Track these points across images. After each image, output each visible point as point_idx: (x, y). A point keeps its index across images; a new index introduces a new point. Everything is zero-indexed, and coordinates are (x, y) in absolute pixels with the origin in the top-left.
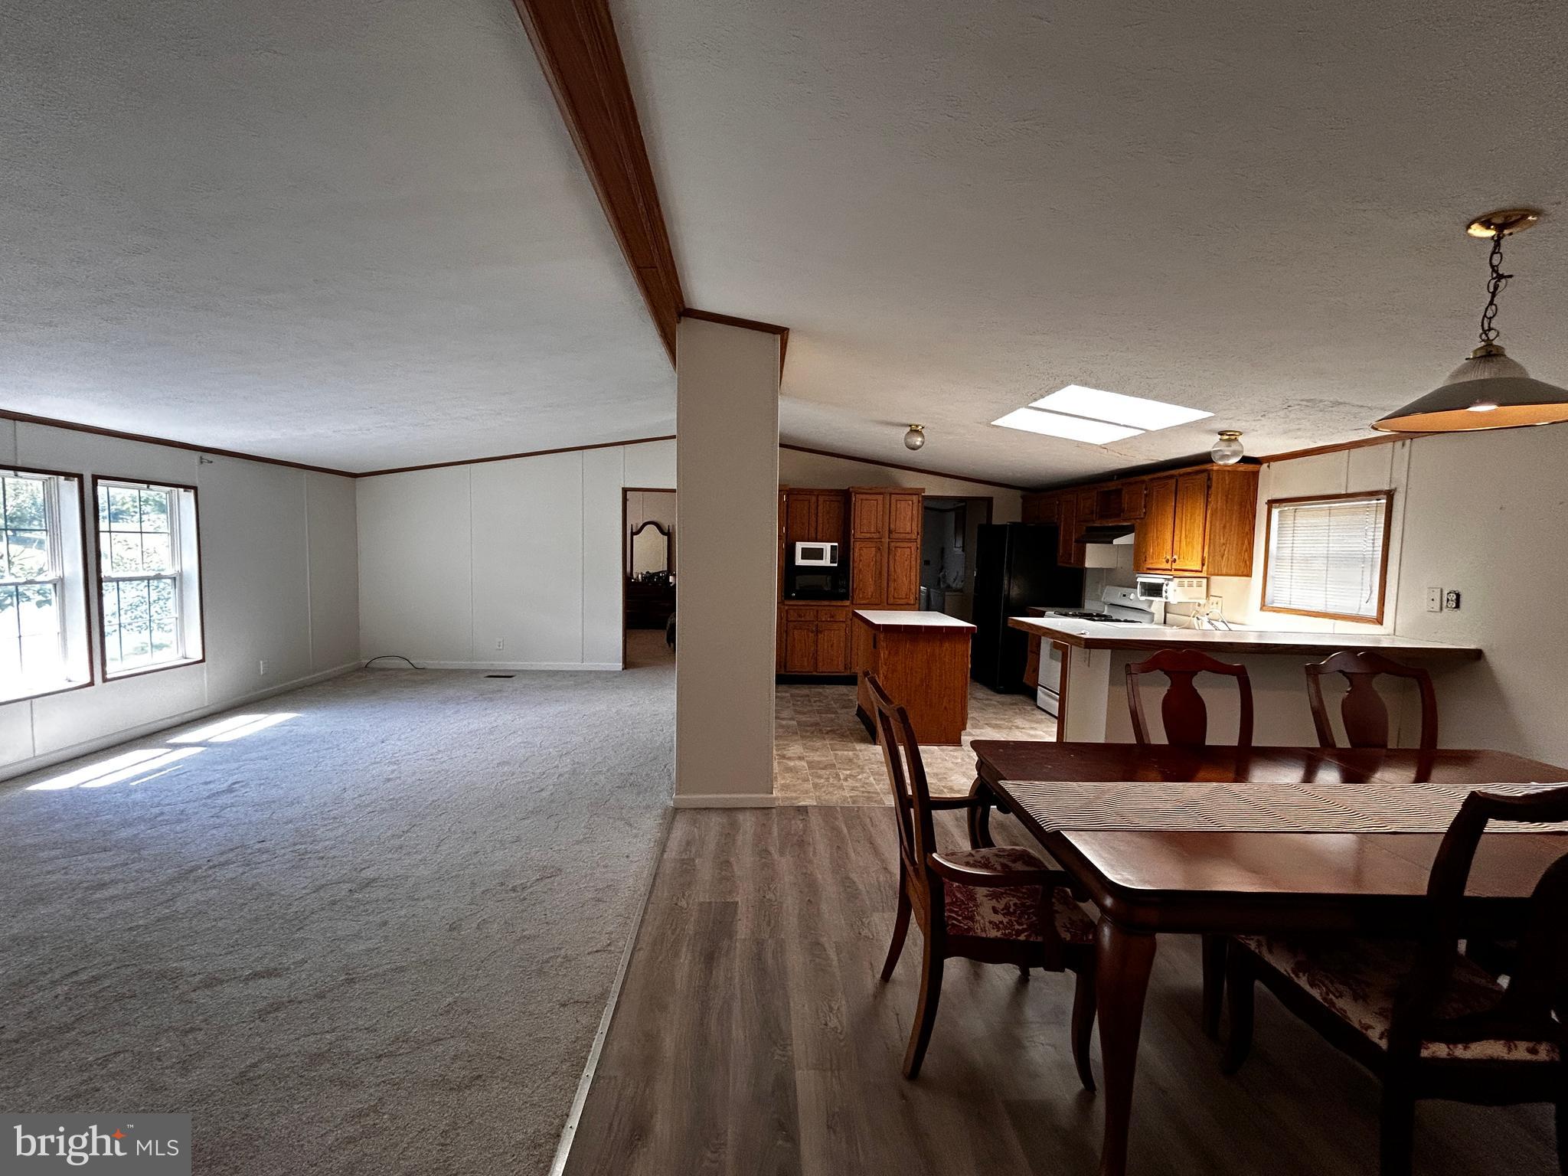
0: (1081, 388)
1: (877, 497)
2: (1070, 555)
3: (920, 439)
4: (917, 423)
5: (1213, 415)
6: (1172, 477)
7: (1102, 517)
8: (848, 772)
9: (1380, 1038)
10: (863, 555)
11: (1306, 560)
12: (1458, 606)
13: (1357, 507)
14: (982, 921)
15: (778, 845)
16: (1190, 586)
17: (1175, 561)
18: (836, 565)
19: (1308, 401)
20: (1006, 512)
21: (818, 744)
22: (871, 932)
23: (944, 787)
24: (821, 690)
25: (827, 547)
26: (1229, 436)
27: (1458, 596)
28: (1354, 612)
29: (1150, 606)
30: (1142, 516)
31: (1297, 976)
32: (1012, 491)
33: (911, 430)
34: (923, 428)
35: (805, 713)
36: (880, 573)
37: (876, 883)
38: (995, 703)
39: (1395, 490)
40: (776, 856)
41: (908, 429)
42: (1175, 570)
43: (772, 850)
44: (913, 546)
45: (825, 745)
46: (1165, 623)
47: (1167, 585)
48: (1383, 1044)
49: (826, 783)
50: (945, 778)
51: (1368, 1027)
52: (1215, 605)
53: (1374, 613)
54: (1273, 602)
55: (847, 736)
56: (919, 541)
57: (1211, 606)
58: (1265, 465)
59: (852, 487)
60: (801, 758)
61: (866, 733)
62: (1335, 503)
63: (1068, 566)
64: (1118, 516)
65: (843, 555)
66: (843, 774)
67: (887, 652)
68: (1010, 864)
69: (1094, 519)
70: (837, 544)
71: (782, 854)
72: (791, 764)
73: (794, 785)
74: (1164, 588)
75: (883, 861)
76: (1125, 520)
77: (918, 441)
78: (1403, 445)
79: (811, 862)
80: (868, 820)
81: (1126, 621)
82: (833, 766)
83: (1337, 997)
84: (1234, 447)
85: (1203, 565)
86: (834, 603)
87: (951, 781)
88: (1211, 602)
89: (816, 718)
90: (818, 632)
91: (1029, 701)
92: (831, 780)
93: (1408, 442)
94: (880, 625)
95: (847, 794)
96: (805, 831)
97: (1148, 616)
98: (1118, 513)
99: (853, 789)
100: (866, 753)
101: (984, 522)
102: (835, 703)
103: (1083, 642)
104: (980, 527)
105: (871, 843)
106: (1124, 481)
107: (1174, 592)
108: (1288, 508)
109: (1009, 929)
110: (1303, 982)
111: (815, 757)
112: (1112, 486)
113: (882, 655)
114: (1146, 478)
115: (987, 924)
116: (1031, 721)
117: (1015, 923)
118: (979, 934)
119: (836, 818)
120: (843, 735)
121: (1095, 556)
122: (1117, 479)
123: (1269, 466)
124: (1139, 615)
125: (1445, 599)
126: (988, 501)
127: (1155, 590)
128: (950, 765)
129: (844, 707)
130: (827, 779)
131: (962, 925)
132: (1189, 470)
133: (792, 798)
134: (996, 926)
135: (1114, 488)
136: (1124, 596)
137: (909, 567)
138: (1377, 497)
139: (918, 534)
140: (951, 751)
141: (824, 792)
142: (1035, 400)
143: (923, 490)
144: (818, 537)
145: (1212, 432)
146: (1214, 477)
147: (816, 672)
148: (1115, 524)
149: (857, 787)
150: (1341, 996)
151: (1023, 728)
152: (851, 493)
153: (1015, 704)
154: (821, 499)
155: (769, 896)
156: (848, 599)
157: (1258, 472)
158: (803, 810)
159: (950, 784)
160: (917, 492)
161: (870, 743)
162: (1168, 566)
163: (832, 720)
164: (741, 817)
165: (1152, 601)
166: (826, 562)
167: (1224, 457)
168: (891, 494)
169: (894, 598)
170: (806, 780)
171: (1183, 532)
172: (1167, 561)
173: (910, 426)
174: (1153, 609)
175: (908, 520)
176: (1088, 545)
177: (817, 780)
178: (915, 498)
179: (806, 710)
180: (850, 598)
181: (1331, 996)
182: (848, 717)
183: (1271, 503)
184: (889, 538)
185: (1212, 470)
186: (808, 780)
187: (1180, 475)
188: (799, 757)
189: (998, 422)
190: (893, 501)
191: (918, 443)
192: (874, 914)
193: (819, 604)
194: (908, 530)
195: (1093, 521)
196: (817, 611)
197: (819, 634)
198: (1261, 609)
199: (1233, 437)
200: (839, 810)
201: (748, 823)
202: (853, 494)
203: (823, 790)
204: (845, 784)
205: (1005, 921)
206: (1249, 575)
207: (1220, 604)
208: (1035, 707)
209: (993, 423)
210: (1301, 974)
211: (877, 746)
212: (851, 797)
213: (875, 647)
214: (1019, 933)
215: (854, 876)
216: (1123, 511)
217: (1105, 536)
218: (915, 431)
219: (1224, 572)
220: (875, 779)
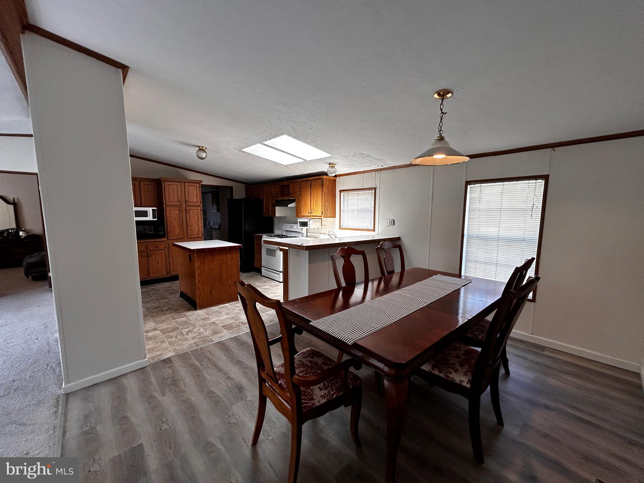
0: (288, 137)
1: (176, 183)
2: (269, 212)
3: (205, 154)
4: (203, 146)
5: (331, 156)
6: (309, 180)
7: (281, 196)
8: (187, 330)
9: (467, 384)
10: (172, 215)
11: (352, 211)
12: (394, 224)
13: (364, 193)
14: (317, 398)
15: (158, 389)
16: (316, 222)
17: (312, 213)
18: (156, 219)
19: (361, 154)
20: (239, 194)
21: (164, 318)
22: (235, 418)
23: (239, 323)
24: (154, 287)
25: (150, 210)
26: (332, 165)
27: (394, 221)
28: (367, 228)
29: (302, 230)
30: (298, 196)
31: (434, 370)
32: (241, 184)
33: (199, 149)
34: (206, 148)
35: (149, 302)
36: (182, 223)
37: (228, 389)
38: (244, 277)
39: (376, 187)
40: (160, 397)
41: (198, 149)
42: (312, 216)
43: (156, 395)
44: (199, 209)
45: (168, 318)
46: (307, 236)
47: (309, 222)
48: (468, 386)
49: (177, 339)
50: (238, 318)
51: (463, 381)
52: (324, 228)
53: (372, 228)
54: (342, 226)
55: (179, 310)
56: (201, 206)
57: (323, 229)
58: (338, 178)
59: (162, 178)
60: (155, 329)
61: (189, 305)
62: (360, 191)
63: (269, 216)
64: (288, 195)
65: (160, 213)
66: (185, 331)
67: (199, 263)
68: (311, 359)
69: (279, 196)
70: (156, 208)
71: (163, 394)
72: (150, 334)
73: (157, 347)
74: (308, 223)
75: (226, 374)
76: (291, 197)
77: (204, 155)
78: (378, 173)
79: (184, 391)
80: (209, 353)
81: (294, 237)
82: (177, 328)
83: (450, 374)
84: (334, 170)
85: (322, 214)
86: (157, 240)
87: (242, 319)
88: (323, 227)
89: (156, 304)
90: (148, 256)
91: (257, 273)
92: (179, 337)
93: (379, 172)
94: (194, 249)
95: (191, 342)
96: (173, 373)
97: (301, 234)
98: (288, 194)
99: (194, 338)
100: (193, 316)
101: (230, 197)
102: (165, 293)
103: (305, 248)
104: (228, 200)
105: (216, 366)
106: (290, 181)
107: (312, 224)
108: (346, 193)
109: (329, 395)
110: (436, 372)
111: (164, 326)
112: (285, 183)
113: (196, 265)
114: (299, 180)
115: (320, 398)
116: (261, 282)
117: (331, 391)
118: (317, 405)
119: (190, 358)
120: (176, 309)
121: (279, 212)
122: (286, 181)
123: (339, 178)
124: (297, 234)
125: (391, 222)
126: (231, 188)
127: (304, 224)
128: (238, 311)
129: (171, 294)
130: (176, 337)
131: (309, 404)
132: (315, 178)
133: (158, 356)
134: (323, 397)
135: (286, 184)
136: (291, 227)
137: (197, 220)
138: (371, 190)
139: (201, 203)
140: (235, 304)
141: (177, 345)
142: (266, 140)
143: (202, 181)
144: (143, 204)
145: (326, 163)
146: (324, 181)
147: (149, 278)
148: (287, 199)
149: (194, 337)
150: (451, 373)
151: (261, 286)
152: (162, 181)
153: (253, 276)
154: (142, 183)
155: (165, 426)
156: (165, 237)
157: (336, 180)
158: (168, 361)
159: (241, 321)
160: (199, 182)
161: (193, 310)
162: (309, 215)
163: (167, 303)
164: (125, 381)
165: (303, 228)
166: (150, 218)
167: (331, 173)
168: (184, 182)
169: (191, 235)
170: (163, 342)
171: (314, 202)
172: (309, 213)
173: (199, 147)
174: (303, 232)
175: (195, 196)
176: (276, 207)
177: (170, 340)
178: (197, 185)
179: (149, 300)
180: (166, 237)
181: (448, 374)
182: (176, 299)
183: (341, 191)
184: (185, 205)
185: (324, 178)
186: (165, 341)
187: (312, 180)
188: (154, 329)
189: (244, 150)
190: (186, 187)
191: (204, 156)
192: (233, 407)
193: (147, 241)
194: (196, 200)
195: (278, 198)
196: (147, 245)
197: (149, 258)
198: (340, 229)
199: (333, 166)
200: (191, 353)
201: (131, 383)
202: (163, 182)
203: (176, 344)
204: (188, 337)
205: (326, 392)
206: (335, 217)
207: (326, 228)
208: (261, 276)
209: (242, 150)
210: (435, 369)
211: (198, 311)
212: (194, 343)
213: (190, 260)
214: (333, 395)
215: (213, 389)
216: (290, 193)
217: (284, 204)
218: (201, 149)
219: (328, 216)
220: (203, 329)
